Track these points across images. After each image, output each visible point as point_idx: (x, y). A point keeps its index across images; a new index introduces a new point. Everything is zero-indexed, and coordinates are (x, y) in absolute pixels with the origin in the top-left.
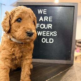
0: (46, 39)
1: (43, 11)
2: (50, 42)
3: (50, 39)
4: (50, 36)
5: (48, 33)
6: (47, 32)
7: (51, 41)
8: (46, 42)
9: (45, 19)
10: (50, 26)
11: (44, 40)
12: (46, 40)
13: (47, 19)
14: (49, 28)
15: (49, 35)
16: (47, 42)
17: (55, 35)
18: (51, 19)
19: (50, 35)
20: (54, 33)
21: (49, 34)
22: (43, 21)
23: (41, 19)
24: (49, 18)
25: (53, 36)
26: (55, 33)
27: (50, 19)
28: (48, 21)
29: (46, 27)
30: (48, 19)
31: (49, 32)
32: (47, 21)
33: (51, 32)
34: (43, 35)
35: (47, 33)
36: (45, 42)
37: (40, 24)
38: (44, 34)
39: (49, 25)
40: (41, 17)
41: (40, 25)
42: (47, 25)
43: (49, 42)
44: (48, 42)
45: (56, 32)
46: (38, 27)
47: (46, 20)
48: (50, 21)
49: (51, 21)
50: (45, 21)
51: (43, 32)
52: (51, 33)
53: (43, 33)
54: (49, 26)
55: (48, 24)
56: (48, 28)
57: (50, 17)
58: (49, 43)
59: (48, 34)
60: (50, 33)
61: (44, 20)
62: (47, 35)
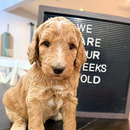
0: (89, 77)
1: (86, 26)
2: (94, 82)
3: (95, 77)
4: (94, 72)
5: (92, 66)
6: (91, 64)
7: (97, 80)
8: (88, 82)
10: (96, 55)
11: (84, 79)
12: (87, 79)
14: (94, 58)
16: (90, 81)
17: (104, 70)
18: (99, 43)
19: (96, 70)
24: (95, 40)
25: (100, 71)
26: (104, 67)
27: (96, 42)
28: (94, 46)
29: (89, 55)
30: (94, 43)
31: (94, 64)
32: (92, 45)
34: (84, 70)
35: (90, 67)
39: (95, 52)
42: (92, 52)
43: (92, 81)
44: (91, 83)
45: (106, 66)
47: (89, 43)
48: (96, 46)
49: (99, 46)
51: (84, 64)
53: (84, 67)
54: (94, 55)
55: (93, 50)
56: (92, 58)
58: (93, 84)
60: (95, 66)
61: (86, 43)
62: (90, 70)
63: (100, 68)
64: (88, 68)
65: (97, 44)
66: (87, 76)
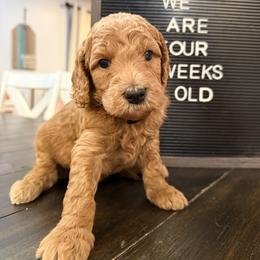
0: (190, 89)
2: (201, 99)
3: (202, 90)
4: (200, 80)
5: (195, 69)
6: (192, 66)
7: (206, 94)
8: (190, 100)
9: (185, 26)
10: (200, 48)
11: (181, 93)
12: (188, 93)
13: (191, 27)
14: (197, 54)
15: (198, 78)
16: (193, 97)
17: (218, 75)
18: (205, 26)
19: (203, 77)
20: (215, 72)
21: (197, 72)
22: (178, 30)
23: (173, 24)
24: (196, 22)
25: (210, 78)
26: (218, 69)
27: (200, 26)
28: (196, 32)
29: (188, 50)
30: (195, 27)
31: (198, 66)
32: (192, 31)
33: (204, 67)
34: (179, 77)
35: (192, 71)
36: (187, 99)
37: (170, 41)
38: (182, 74)
39: (198, 43)
40: (173, 21)
41: (168, 45)
42: (192, 44)
43: (197, 97)
44: (195, 100)
45: (221, 68)
47: (187, 28)
48: (199, 31)
49: (205, 32)
50: (184, 30)
51: (180, 66)
52: (205, 71)
53: (180, 71)
54: (197, 49)
55: (195, 40)
56: (194, 54)
57: (200, 21)
58: (198, 102)
59: (194, 74)
60: (200, 69)
61: (181, 28)
62: (192, 77)
63: (211, 72)
64: (188, 74)
65: (202, 29)
66: (187, 88)
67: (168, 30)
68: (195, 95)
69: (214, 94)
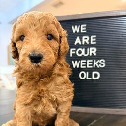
1: (80, 27)
2: (94, 78)
3: (94, 73)
4: (93, 68)
6: (88, 61)
7: (96, 75)
8: (88, 78)
10: (92, 51)
11: (83, 75)
12: (86, 75)
13: (87, 41)
14: (91, 55)
15: (91, 67)
17: (102, 65)
18: (95, 40)
19: (94, 66)
22: (80, 43)
23: (78, 40)
24: (90, 38)
25: (98, 67)
26: (102, 62)
27: (92, 40)
28: (90, 43)
29: (86, 53)
32: (88, 43)
34: (82, 67)
35: (88, 64)
36: (86, 78)
37: (76, 49)
38: (83, 65)
39: (91, 49)
41: (75, 51)
42: (88, 49)
43: (92, 77)
44: (90, 79)
45: (104, 61)
46: (73, 54)
47: (85, 42)
48: (92, 43)
49: (95, 43)
50: (83, 43)
51: (82, 61)
52: (95, 63)
53: (82, 64)
54: (91, 52)
55: (89, 47)
56: (89, 55)
57: (92, 37)
58: (92, 80)
59: (90, 65)
60: (93, 62)
61: (82, 42)
62: (88, 67)
63: (99, 63)
64: (86, 65)
65: (93, 41)
66: (86, 72)
67: (75, 44)
68: (90, 76)
69: (100, 75)
